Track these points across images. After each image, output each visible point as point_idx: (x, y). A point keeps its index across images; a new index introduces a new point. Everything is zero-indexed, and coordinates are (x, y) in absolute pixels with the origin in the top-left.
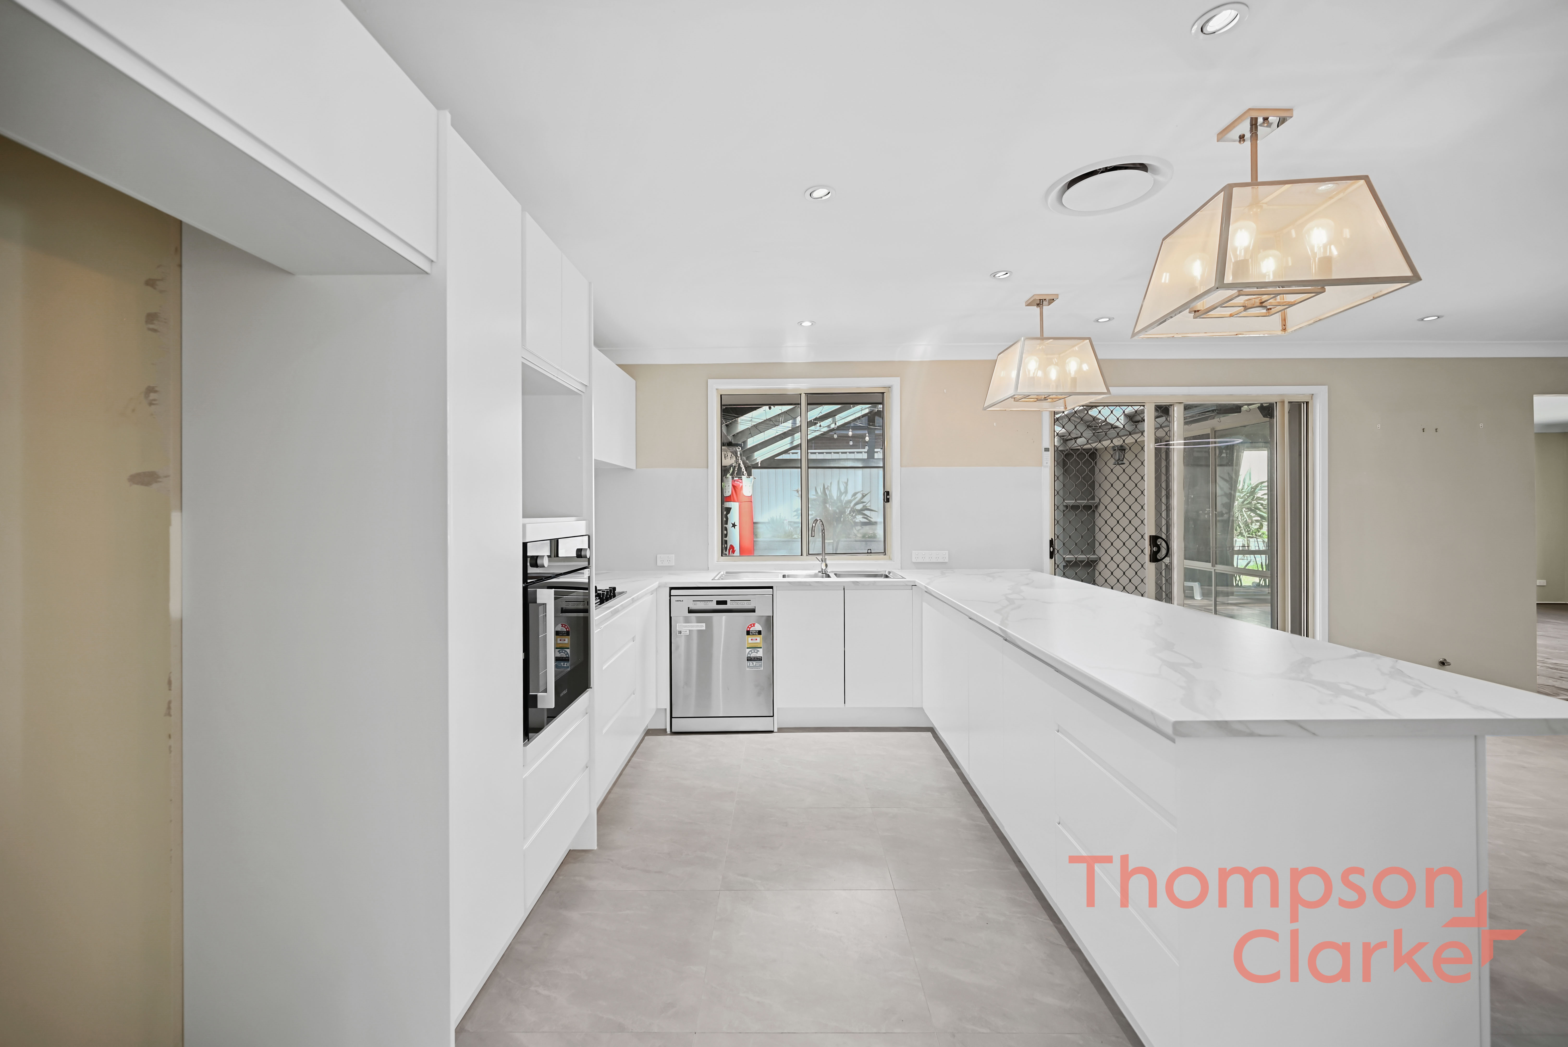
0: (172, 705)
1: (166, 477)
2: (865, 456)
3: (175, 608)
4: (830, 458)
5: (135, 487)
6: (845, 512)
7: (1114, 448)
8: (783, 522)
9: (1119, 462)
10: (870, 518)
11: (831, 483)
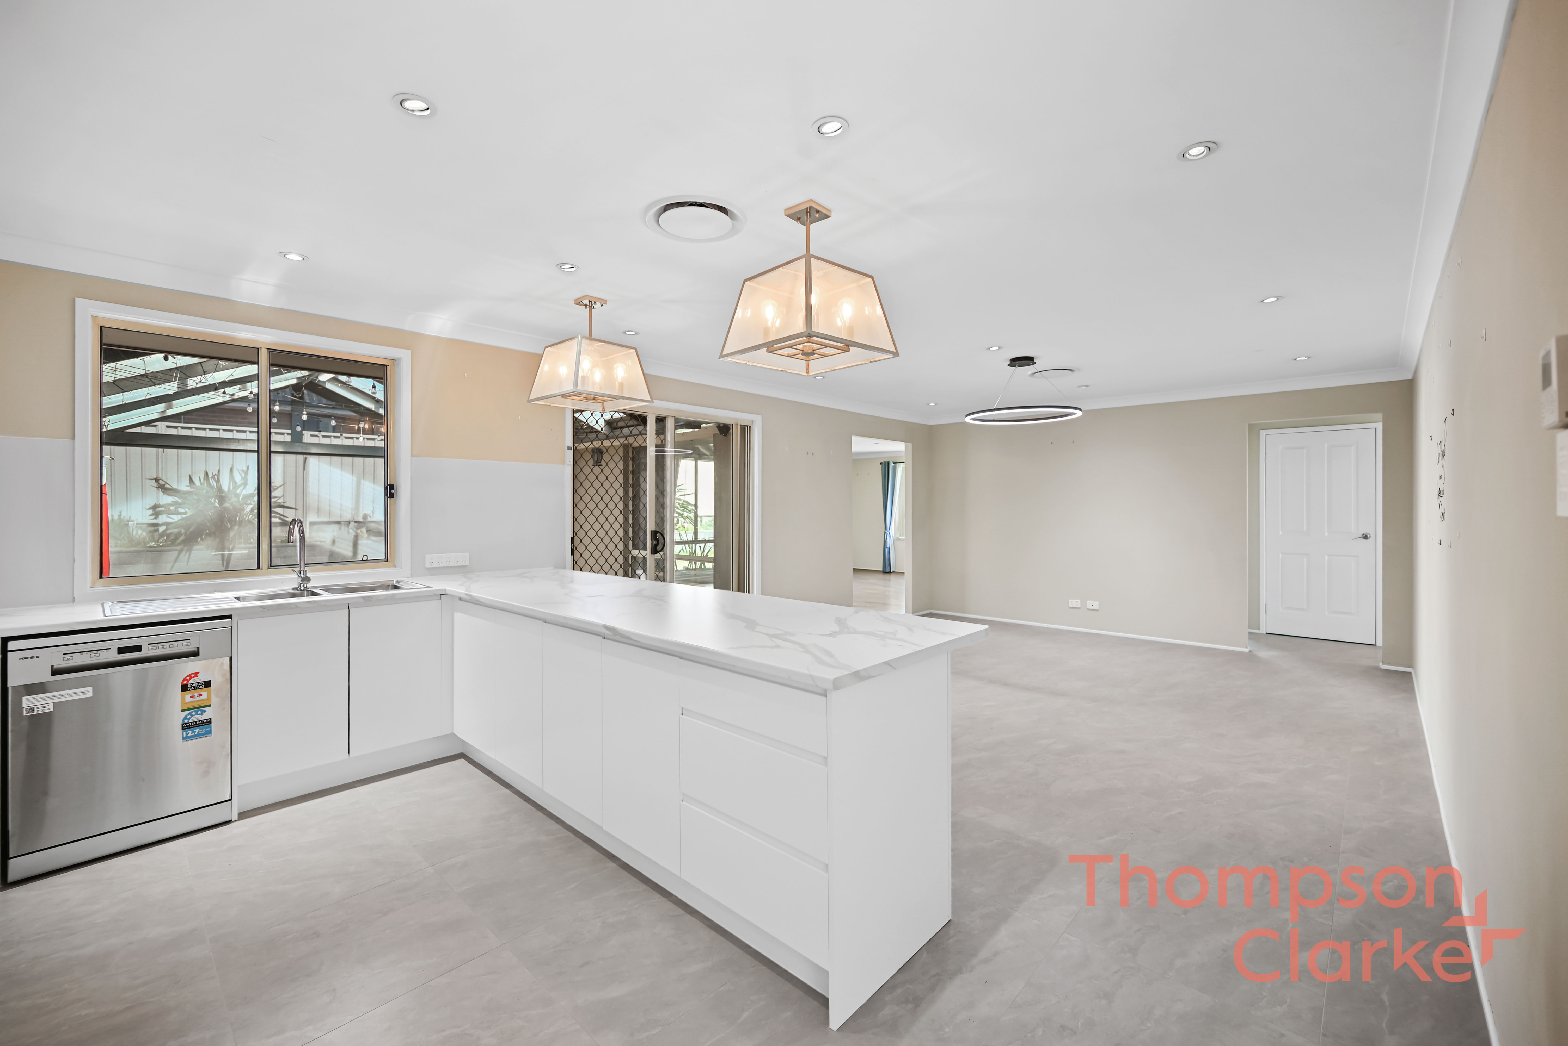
2: (288, 439)
4: (232, 437)
6: (243, 509)
7: (593, 450)
8: (127, 525)
9: (598, 463)
10: (286, 517)
11: (219, 471)
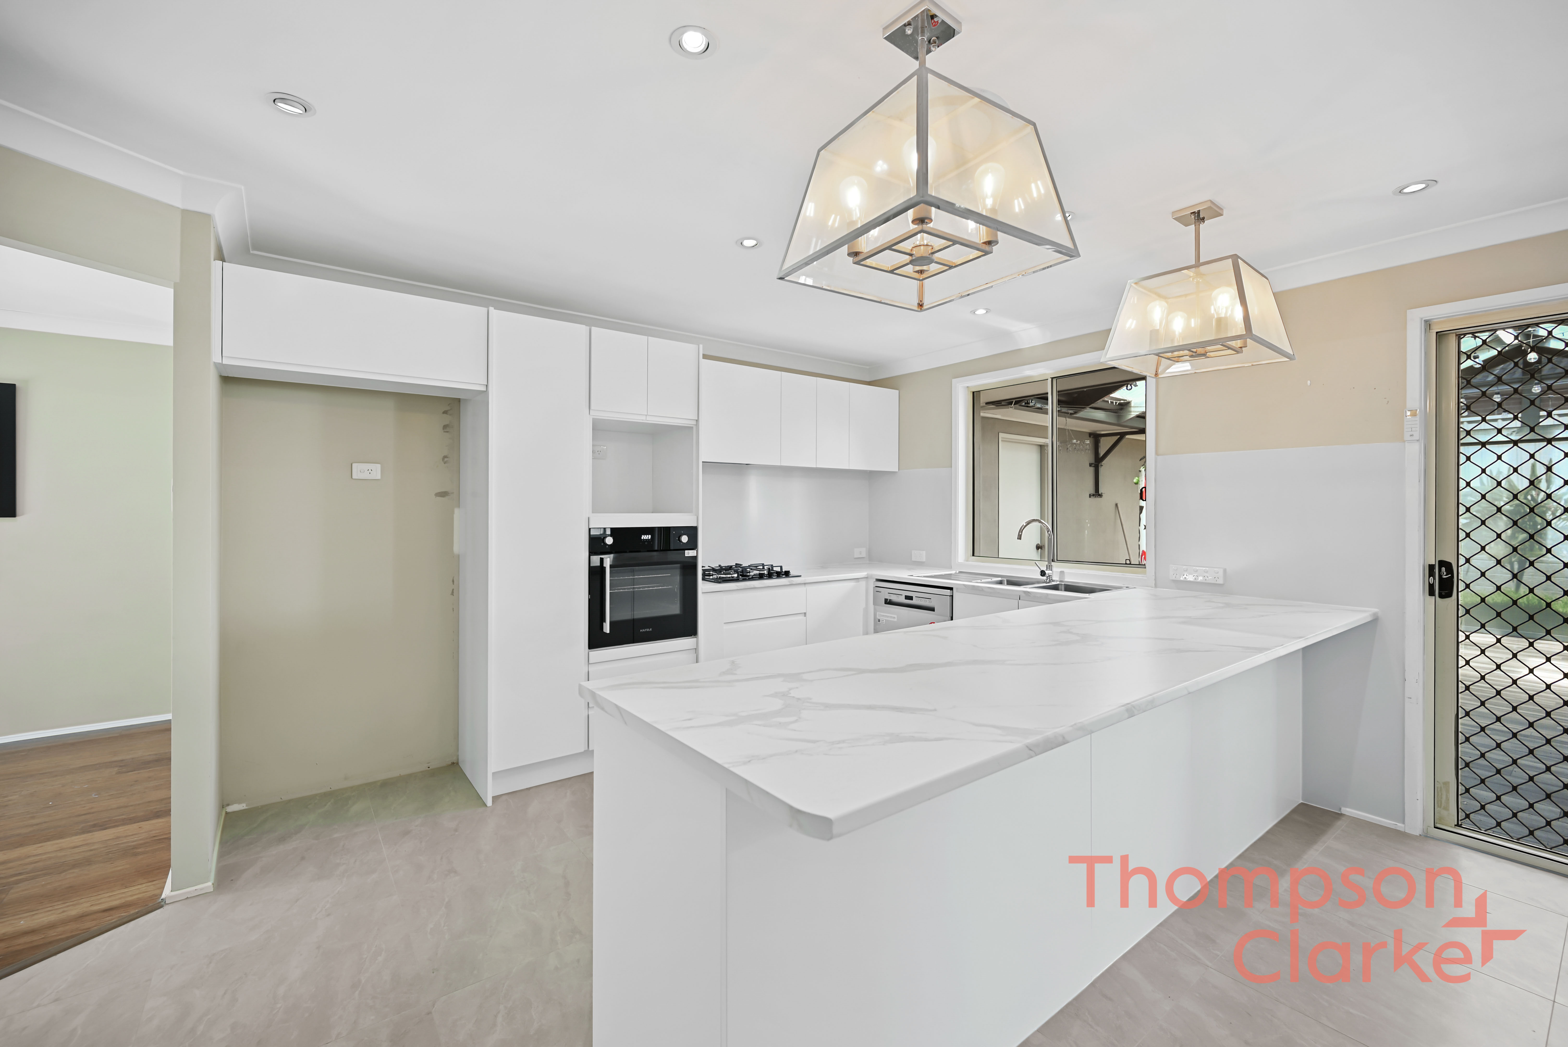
0: (454, 591)
1: (452, 493)
3: (456, 549)
5: (438, 498)
